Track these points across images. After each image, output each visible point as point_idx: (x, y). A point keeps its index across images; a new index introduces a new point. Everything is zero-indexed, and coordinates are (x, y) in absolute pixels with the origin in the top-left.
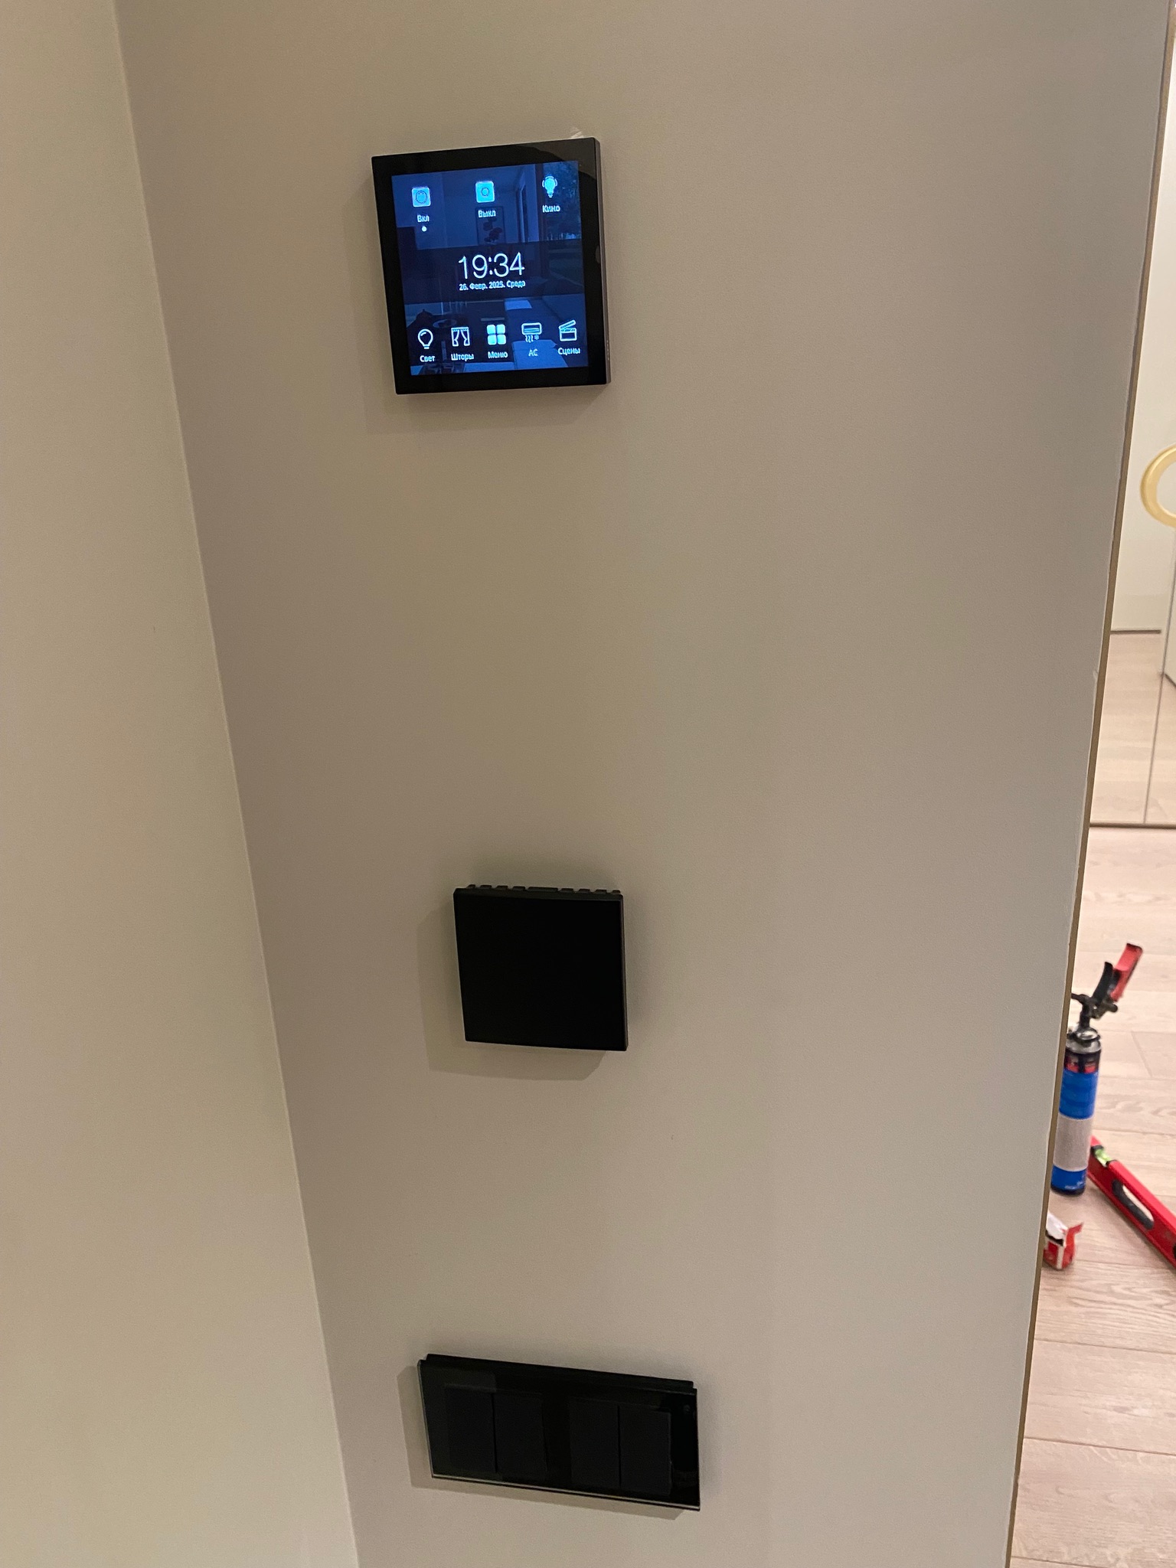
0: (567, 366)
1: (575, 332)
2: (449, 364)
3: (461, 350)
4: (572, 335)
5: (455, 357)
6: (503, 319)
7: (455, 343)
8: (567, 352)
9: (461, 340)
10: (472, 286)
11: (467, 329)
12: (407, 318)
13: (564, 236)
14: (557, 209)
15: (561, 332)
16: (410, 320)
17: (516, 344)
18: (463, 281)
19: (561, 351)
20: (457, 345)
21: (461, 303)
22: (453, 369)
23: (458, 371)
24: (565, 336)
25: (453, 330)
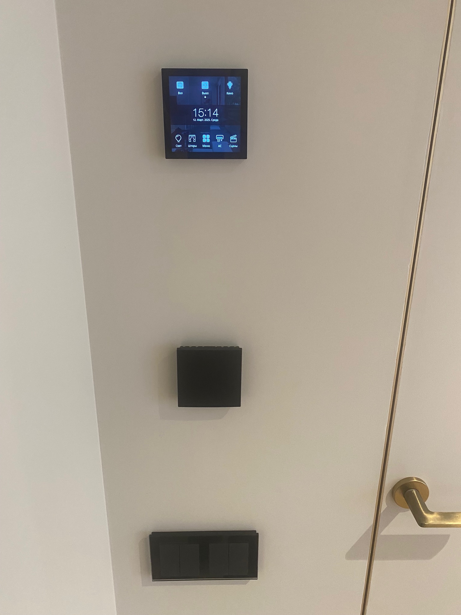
0: (232, 152)
1: (236, 139)
3: (192, 143)
4: (235, 140)
5: (189, 146)
6: (209, 133)
7: (190, 141)
8: (233, 146)
9: (192, 139)
10: (198, 120)
11: (195, 136)
13: (234, 103)
14: (232, 93)
15: (231, 139)
16: (173, 131)
17: (213, 142)
18: (195, 118)
19: (230, 146)
20: (191, 141)
21: (193, 126)
22: (188, 150)
24: (232, 140)
25: (189, 136)
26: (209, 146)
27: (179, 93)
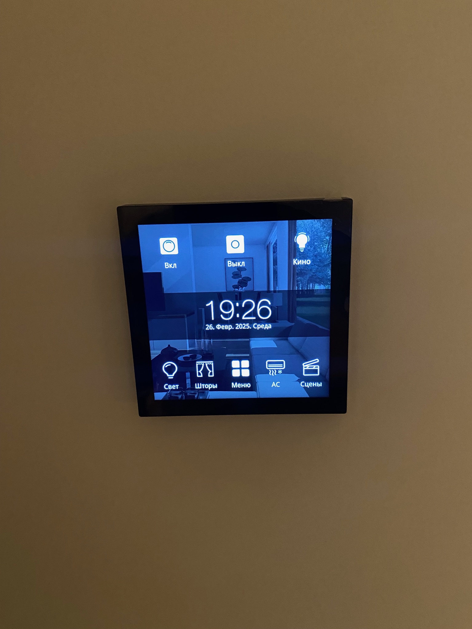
0: (309, 397)
1: (318, 368)
2: (193, 392)
3: (205, 380)
4: (315, 371)
5: (198, 386)
6: (248, 355)
7: (199, 374)
8: (309, 385)
9: (205, 372)
10: (219, 327)
11: (211, 363)
12: (152, 352)
13: (313, 286)
14: (308, 262)
15: (304, 369)
16: (155, 353)
17: (259, 378)
18: (209, 321)
19: (303, 384)
20: (202, 376)
21: (207, 341)
22: (196, 396)
23: (201, 398)
24: (307, 371)
25: (198, 363)
26: (248, 385)
27: (167, 265)
